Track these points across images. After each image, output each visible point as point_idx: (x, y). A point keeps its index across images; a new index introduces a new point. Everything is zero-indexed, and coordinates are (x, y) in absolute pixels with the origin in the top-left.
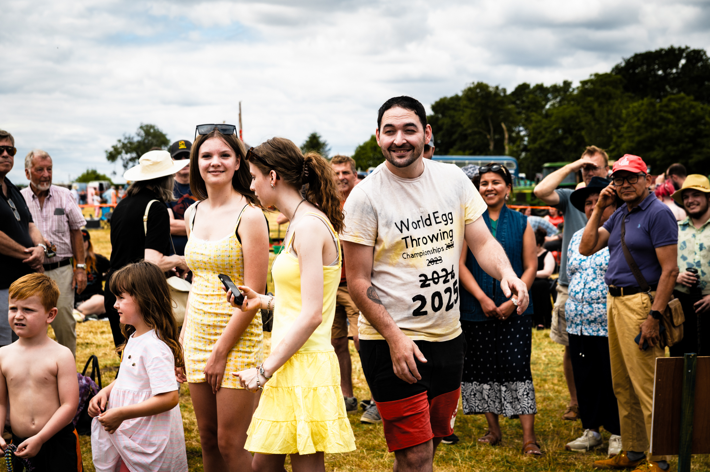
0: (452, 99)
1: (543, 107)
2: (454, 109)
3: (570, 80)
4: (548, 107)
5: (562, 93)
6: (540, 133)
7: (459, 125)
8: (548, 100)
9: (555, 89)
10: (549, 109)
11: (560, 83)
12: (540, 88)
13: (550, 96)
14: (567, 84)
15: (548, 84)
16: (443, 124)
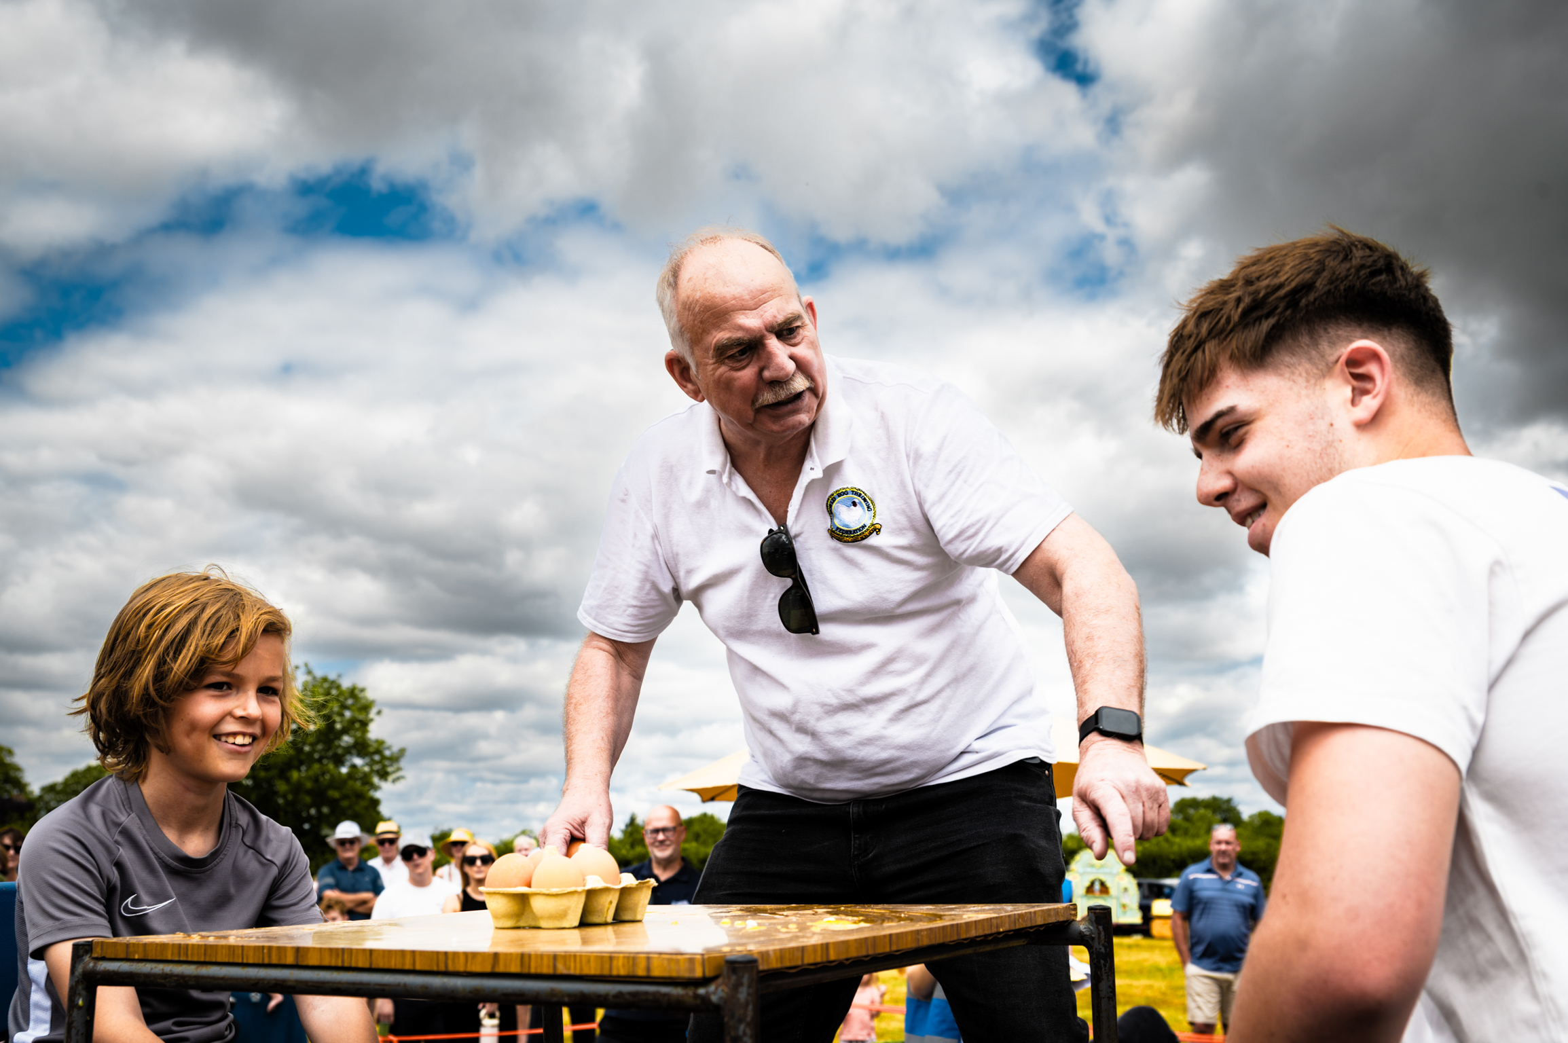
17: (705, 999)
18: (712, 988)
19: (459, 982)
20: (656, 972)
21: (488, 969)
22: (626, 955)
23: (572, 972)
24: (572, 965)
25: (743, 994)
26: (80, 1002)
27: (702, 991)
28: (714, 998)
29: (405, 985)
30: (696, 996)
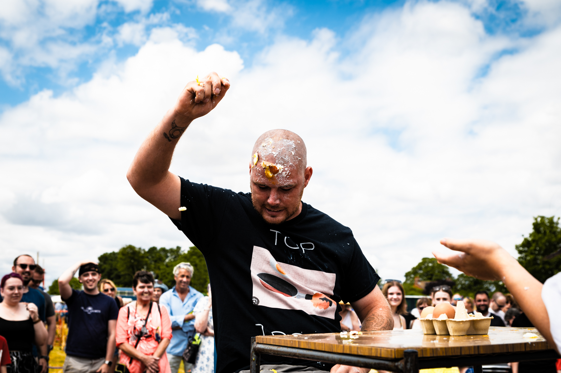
0: (111, 254)
1: (164, 261)
2: (112, 260)
3: (180, 246)
4: (167, 260)
5: (176, 254)
6: (164, 276)
7: (116, 269)
8: (167, 257)
9: (172, 251)
10: (168, 262)
11: (175, 247)
12: (163, 250)
13: (169, 255)
14: (179, 248)
15: (168, 248)
16: (105, 269)
17: (397, 367)
18: (399, 363)
20: (383, 355)
22: (376, 348)
25: (409, 366)
26: (254, 359)
27: (396, 364)
28: (400, 367)
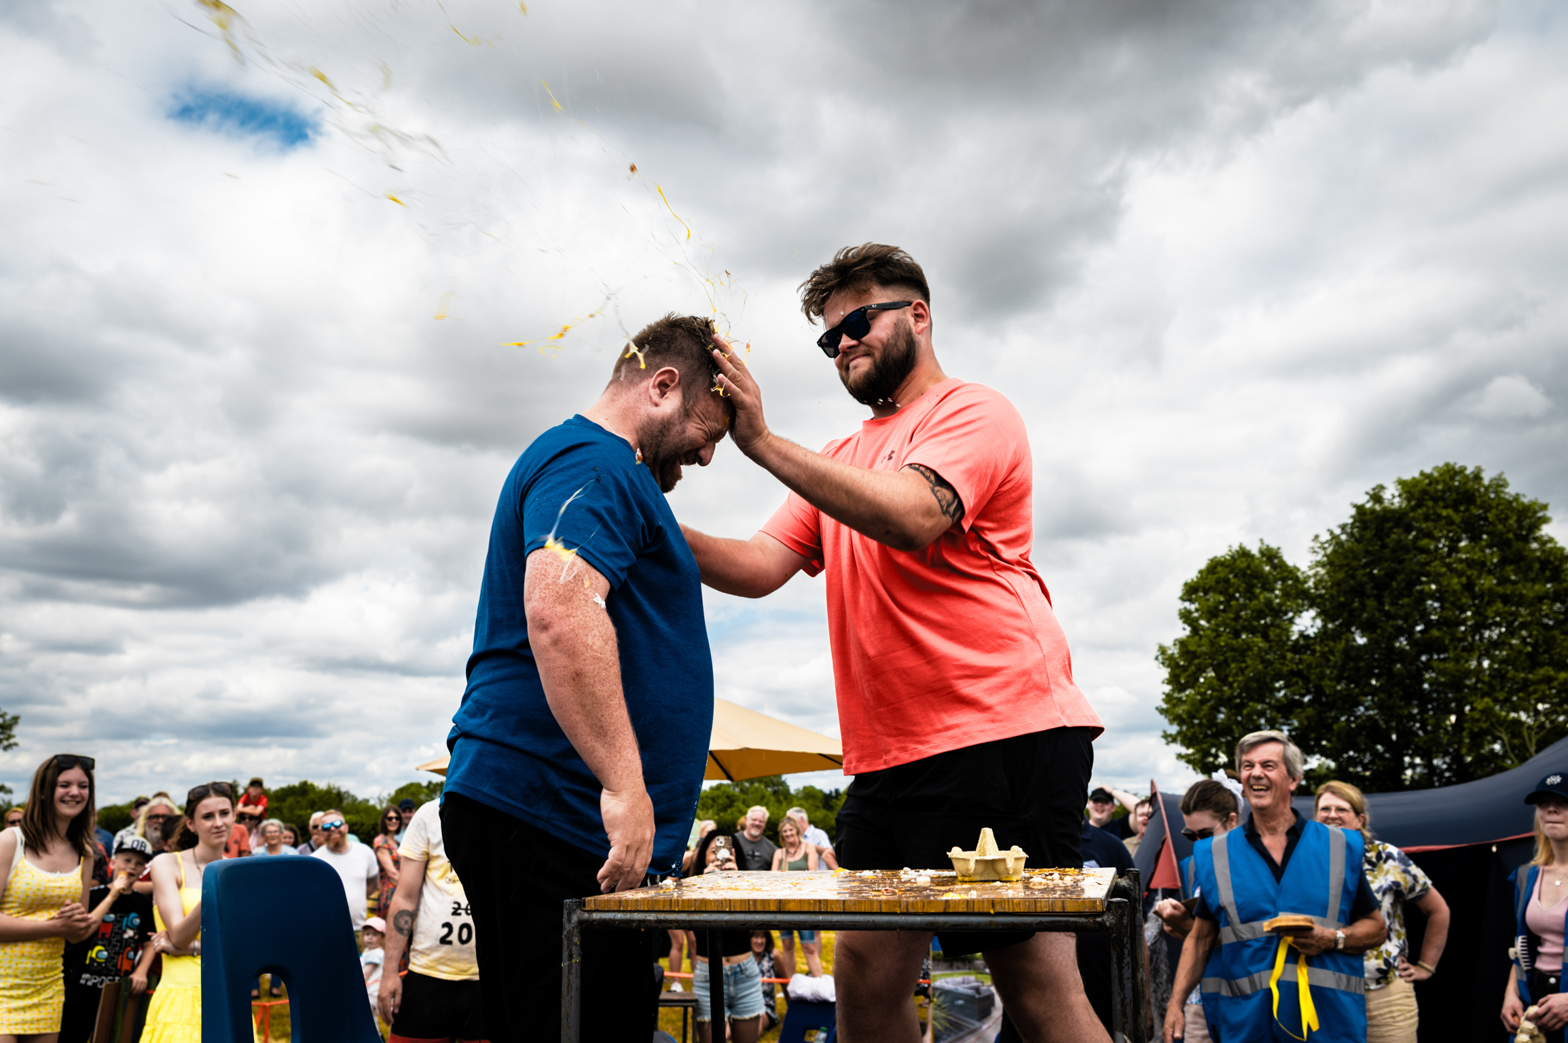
17: (1102, 924)
19: (918, 919)
21: (941, 910)
23: (1007, 910)
24: (1007, 906)
27: (1099, 919)
28: (1106, 923)
29: (873, 921)
30: (1095, 922)
